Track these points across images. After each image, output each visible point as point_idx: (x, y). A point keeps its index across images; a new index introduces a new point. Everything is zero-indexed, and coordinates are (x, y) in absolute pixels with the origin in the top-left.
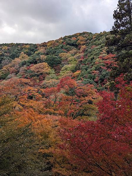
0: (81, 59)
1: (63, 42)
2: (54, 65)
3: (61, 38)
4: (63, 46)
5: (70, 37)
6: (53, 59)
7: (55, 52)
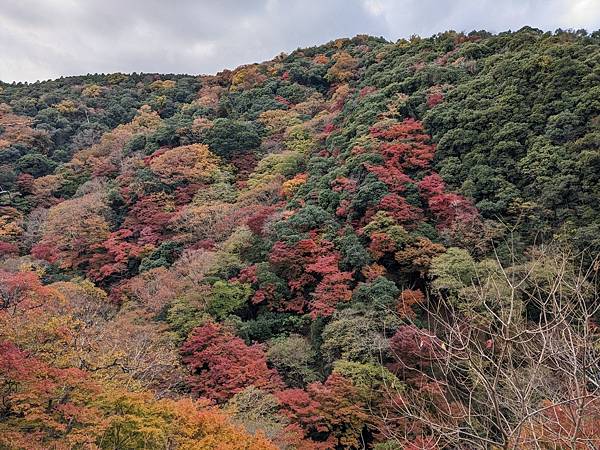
0: (324, 134)
1: (280, 73)
2: (234, 153)
3: (281, 57)
4: (278, 86)
5: (311, 53)
6: (232, 133)
7: (249, 106)
